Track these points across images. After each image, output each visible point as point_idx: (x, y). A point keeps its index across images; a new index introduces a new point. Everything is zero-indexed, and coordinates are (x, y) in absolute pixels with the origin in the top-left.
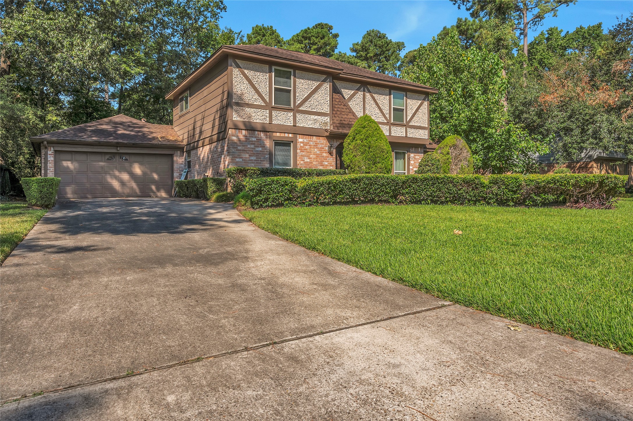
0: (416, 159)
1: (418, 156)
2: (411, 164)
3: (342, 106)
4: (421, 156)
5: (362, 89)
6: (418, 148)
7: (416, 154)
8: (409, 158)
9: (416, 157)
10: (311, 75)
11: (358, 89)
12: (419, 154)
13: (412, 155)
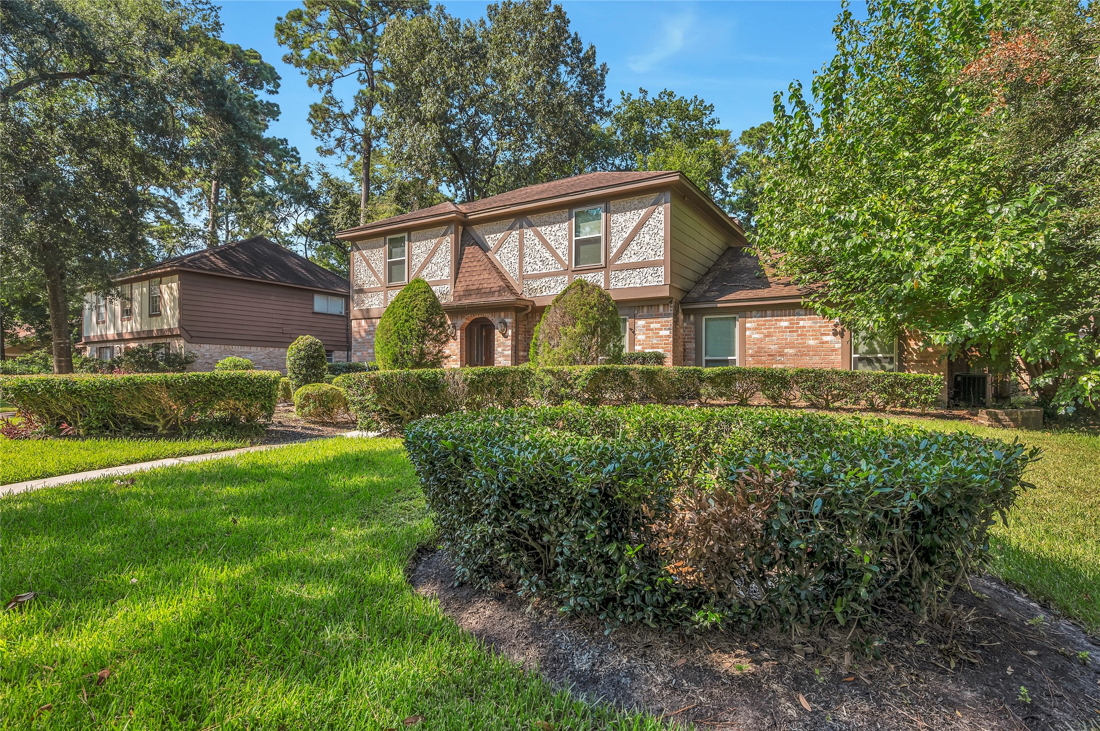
0: (652, 330)
1: (656, 322)
2: (639, 341)
3: (475, 263)
4: (667, 322)
5: (518, 226)
6: (658, 306)
7: (651, 320)
8: (633, 331)
9: (652, 326)
10: (429, 232)
11: (511, 228)
12: (660, 320)
13: (641, 323)
